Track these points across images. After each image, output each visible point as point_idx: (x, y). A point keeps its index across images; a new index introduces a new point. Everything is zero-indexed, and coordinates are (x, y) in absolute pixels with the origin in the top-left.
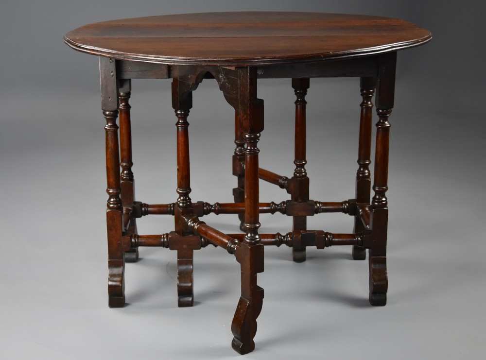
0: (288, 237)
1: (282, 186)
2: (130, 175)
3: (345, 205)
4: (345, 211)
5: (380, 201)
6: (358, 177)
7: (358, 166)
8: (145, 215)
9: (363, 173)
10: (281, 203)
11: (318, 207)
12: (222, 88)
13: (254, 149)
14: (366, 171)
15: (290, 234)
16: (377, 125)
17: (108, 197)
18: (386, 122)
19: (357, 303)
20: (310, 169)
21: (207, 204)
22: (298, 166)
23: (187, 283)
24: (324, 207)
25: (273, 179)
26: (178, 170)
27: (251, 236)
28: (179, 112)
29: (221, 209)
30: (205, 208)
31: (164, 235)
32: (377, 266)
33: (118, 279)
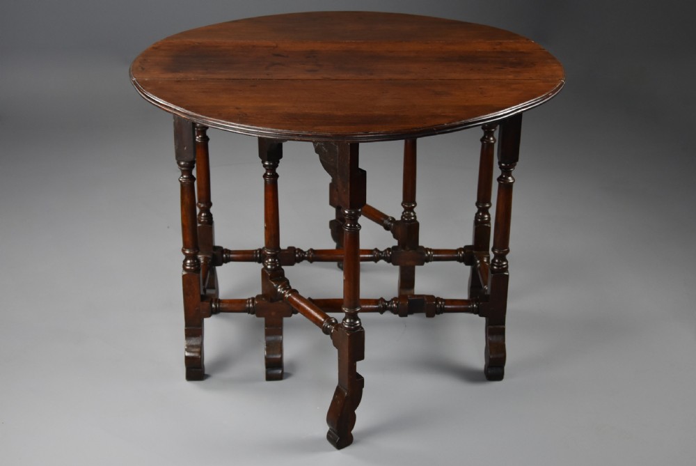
0: (392, 304)
1: (387, 228)
2: (209, 217)
3: (461, 253)
4: (459, 260)
5: (499, 265)
6: (476, 222)
7: (476, 210)
8: (226, 262)
9: (483, 218)
10: (385, 250)
11: (429, 255)
12: (317, 151)
13: (355, 227)
14: (486, 216)
15: (395, 299)
16: (499, 179)
17: (183, 257)
18: (510, 178)
19: (470, 376)
20: (420, 212)
21: (300, 250)
22: (406, 209)
23: (276, 354)
24: (436, 256)
25: (377, 217)
26: (266, 228)
27: (350, 322)
28: (267, 163)
29: (317, 256)
30: (297, 256)
31: (249, 299)
32: (494, 339)
33: (197, 350)
